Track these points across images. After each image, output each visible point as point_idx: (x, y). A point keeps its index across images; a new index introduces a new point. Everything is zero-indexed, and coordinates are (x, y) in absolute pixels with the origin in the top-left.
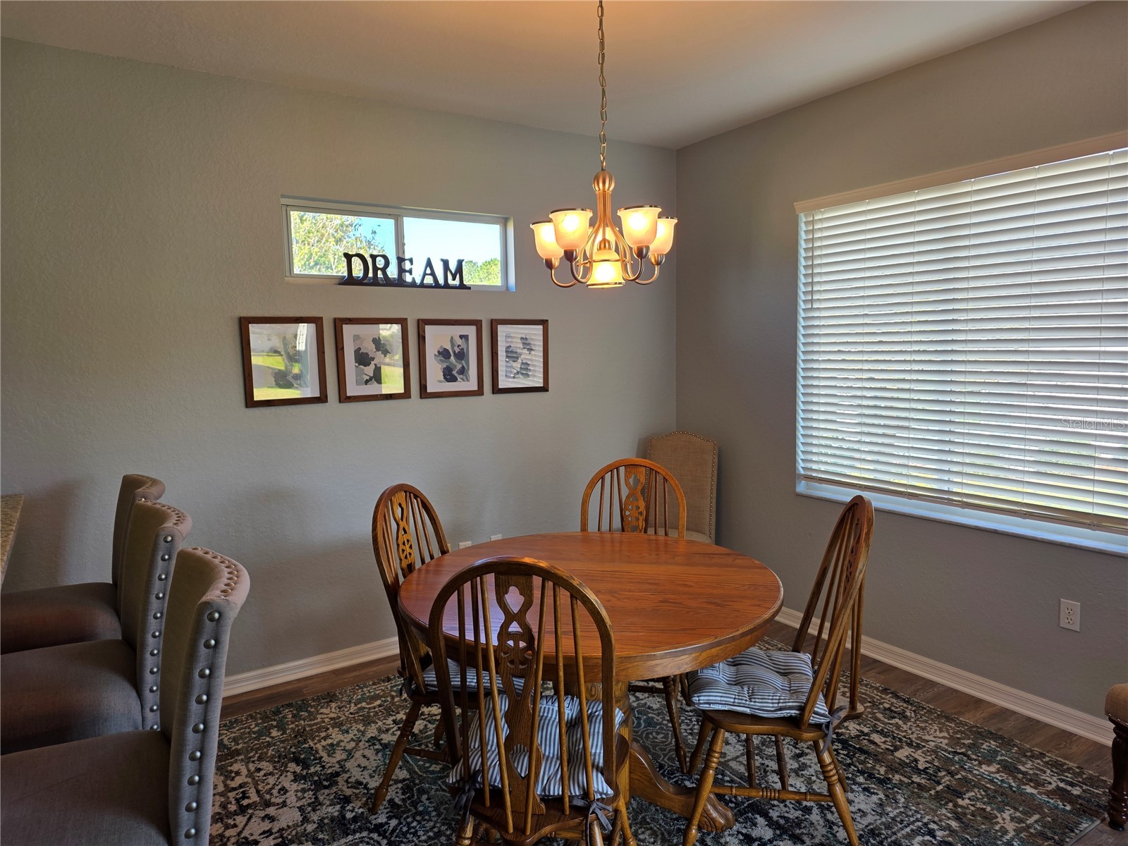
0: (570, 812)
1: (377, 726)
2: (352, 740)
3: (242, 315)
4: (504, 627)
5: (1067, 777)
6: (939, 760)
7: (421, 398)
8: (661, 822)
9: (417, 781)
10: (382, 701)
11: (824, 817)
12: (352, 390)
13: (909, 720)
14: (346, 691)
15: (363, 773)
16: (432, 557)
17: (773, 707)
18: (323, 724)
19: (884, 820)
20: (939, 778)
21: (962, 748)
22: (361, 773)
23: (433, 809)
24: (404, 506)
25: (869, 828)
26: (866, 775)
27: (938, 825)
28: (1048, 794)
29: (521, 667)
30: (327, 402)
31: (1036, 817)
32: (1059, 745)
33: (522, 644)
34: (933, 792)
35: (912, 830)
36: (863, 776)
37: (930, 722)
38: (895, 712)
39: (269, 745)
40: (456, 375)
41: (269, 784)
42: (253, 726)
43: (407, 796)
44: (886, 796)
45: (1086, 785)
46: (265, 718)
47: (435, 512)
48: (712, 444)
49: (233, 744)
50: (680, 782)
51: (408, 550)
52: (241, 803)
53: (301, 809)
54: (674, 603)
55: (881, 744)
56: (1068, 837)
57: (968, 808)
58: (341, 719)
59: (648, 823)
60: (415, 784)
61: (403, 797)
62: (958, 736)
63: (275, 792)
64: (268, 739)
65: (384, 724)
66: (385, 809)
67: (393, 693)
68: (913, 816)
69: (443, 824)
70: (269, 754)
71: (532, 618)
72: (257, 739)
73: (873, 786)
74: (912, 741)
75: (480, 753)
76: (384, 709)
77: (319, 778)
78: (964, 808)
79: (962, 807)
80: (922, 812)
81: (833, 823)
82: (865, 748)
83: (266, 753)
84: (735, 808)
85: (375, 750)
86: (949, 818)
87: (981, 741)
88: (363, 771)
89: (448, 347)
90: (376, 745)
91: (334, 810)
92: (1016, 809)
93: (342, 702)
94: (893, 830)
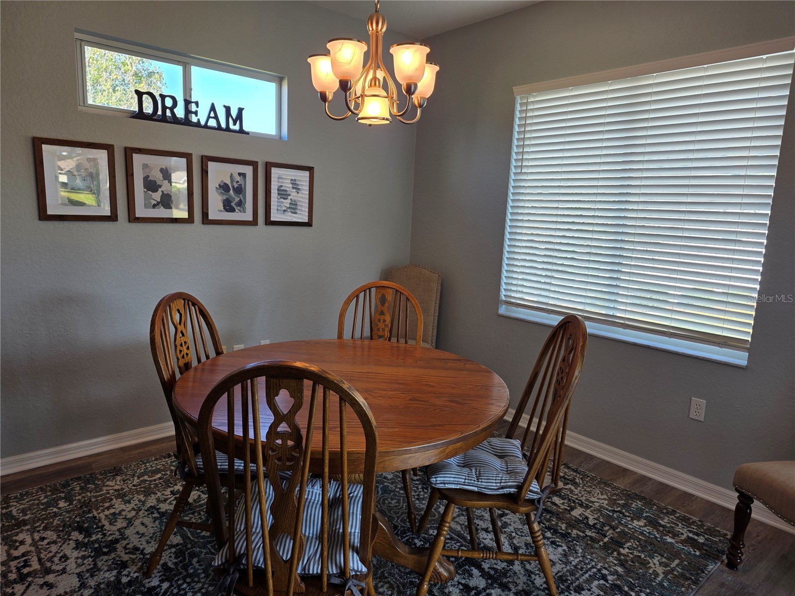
0: (328, 589)
1: (157, 497)
2: (133, 509)
3: (36, 135)
4: (273, 428)
5: (693, 529)
6: (603, 517)
7: (203, 224)
8: (396, 576)
9: (189, 546)
10: (162, 474)
11: (524, 567)
12: (140, 212)
13: (579, 486)
14: (130, 466)
15: (141, 539)
16: (207, 357)
17: (496, 486)
18: (108, 496)
19: (568, 568)
20: (604, 532)
21: (618, 507)
22: (138, 540)
23: (202, 571)
24: (182, 312)
25: (558, 575)
26: (552, 531)
27: (608, 571)
28: (683, 542)
29: (288, 464)
30: (117, 221)
31: (677, 562)
32: (683, 503)
33: (290, 443)
34: (601, 543)
35: (590, 576)
36: (550, 531)
37: (594, 487)
38: (568, 479)
39: (55, 515)
40: (235, 206)
41: (51, 552)
42: (42, 498)
43: (179, 560)
44: (568, 547)
45: (707, 534)
46: (55, 490)
47: (211, 319)
48: (437, 275)
49: (21, 515)
50: (410, 541)
51: (185, 351)
52: (22, 571)
53: (80, 575)
54: (421, 401)
55: (561, 505)
56: (701, 577)
57: (628, 556)
58: (125, 491)
59: (386, 578)
60: (188, 549)
61: (176, 561)
62: (615, 498)
63: (56, 560)
64: (55, 510)
65: (163, 494)
66: (158, 572)
67: (173, 468)
68: (589, 564)
69: (211, 585)
70: (55, 524)
71: (301, 420)
72: (45, 509)
73: (558, 540)
74: (582, 502)
75: (245, 536)
76: (164, 481)
77: (100, 545)
78: (626, 556)
79: (624, 555)
80: (595, 560)
81: (531, 572)
82: (549, 508)
83: (52, 523)
84: (455, 562)
85: (153, 518)
86: (616, 565)
87: (631, 502)
88: (140, 537)
89: (228, 182)
90: (154, 513)
91: (111, 575)
92: (662, 556)
93: (126, 475)
94: (576, 576)
